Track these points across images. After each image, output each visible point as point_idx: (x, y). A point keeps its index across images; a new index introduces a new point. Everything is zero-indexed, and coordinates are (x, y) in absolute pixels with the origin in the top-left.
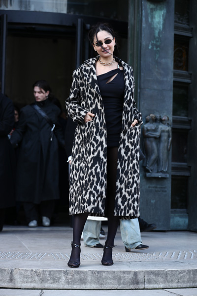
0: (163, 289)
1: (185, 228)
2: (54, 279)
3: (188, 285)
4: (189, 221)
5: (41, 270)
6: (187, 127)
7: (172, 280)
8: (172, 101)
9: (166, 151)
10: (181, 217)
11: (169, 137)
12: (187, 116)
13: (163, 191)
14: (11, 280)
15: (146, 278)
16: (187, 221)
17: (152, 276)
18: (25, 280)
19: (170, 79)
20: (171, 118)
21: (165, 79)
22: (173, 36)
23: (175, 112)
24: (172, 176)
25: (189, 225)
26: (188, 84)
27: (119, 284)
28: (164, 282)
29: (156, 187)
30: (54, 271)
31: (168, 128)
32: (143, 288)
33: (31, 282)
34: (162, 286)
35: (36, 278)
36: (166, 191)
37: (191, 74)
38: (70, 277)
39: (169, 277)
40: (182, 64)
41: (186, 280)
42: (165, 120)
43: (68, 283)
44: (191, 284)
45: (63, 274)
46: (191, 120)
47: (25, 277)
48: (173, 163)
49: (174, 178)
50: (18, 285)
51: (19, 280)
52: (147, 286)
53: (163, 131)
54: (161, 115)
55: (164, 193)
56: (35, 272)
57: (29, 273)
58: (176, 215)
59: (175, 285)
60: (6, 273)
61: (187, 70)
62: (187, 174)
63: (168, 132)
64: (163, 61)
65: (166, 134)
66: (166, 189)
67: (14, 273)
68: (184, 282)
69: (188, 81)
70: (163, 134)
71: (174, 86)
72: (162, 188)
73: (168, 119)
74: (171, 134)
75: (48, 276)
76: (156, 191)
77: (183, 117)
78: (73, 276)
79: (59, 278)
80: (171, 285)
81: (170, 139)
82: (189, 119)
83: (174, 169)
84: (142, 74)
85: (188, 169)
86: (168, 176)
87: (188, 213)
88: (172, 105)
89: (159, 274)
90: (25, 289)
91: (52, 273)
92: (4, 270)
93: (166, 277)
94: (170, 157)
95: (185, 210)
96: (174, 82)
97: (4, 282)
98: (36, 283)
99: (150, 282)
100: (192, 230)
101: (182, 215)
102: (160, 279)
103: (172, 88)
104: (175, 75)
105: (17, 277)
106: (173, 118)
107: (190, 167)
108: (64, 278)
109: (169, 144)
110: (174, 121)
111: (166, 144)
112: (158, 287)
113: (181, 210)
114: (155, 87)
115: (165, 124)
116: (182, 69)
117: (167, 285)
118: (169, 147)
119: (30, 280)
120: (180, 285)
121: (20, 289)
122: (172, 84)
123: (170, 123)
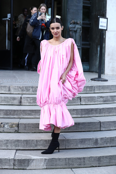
1: (88, 70)
2: (27, 90)
3: (84, 92)
4: (90, 67)
5: (22, 86)
6: (89, 26)
8: (82, 14)
9: (79, 37)
10: (86, 66)
11: (80, 30)
12: (89, 21)
14: (9, 90)
16: (88, 67)
18: (15, 90)
19: (81, 5)
20: (81, 22)
21: (79, 5)
23: (83, 20)
24: (82, 48)
25: (89, 69)
26: (90, 7)
30: (27, 87)
31: (80, 27)
33: (18, 91)
35: (20, 90)
37: (91, 2)
38: (34, 89)
42: (79, 23)
43: (33, 91)
44: (85, 92)
45: (31, 88)
46: (91, 23)
47: (15, 89)
48: (83, 42)
50: (12, 93)
51: (12, 90)
53: (78, 28)
56: (19, 87)
57: (17, 88)
60: (7, 88)
61: (89, 0)
62: (89, 47)
63: (80, 28)
65: (79, 29)
67: (10, 87)
69: (89, 5)
70: (78, 29)
73: (80, 23)
75: (25, 88)
77: (87, 22)
78: (35, 88)
79: (29, 90)
81: (81, 31)
82: (90, 22)
83: (83, 45)
84: (69, 2)
85: (89, 45)
86: (80, 48)
87: (89, 64)
88: (82, 16)
90: (15, 94)
91: (26, 87)
92: (6, 86)
94: (81, 39)
95: (87, 63)
96: (83, 6)
97: (6, 91)
98: (19, 91)
100: (91, 71)
103: (82, 9)
104: (84, 3)
105: (12, 89)
106: (83, 22)
107: (90, 44)
108: (31, 90)
109: (81, 34)
110: (83, 24)
111: (79, 34)
114: (75, 8)
115: (79, 25)
116: (87, 0)
118: (80, 35)
119: (17, 90)
121: (13, 94)
122: (82, 7)
123: (81, 25)
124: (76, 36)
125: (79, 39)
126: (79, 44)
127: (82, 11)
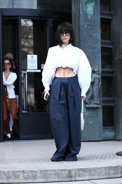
0: (88, 180)
1: (113, 139)
2: (16, 177)
3: (105, 177)
4: (115, 134)
5: (7, 170)
6: (112, 75)
7: (94, 174)
8: (100, 59)
9: (98, 91)
10: (109, 131)
12: (111, 69)
13: (97, 116)
15: (77, 174)
16: (113, 134)
17: (81, 172)
19: (99, 46)
20: (100, 70)
21: (96, 46)
22: (100, 19)
23: (103, 67)
24: (103, 106)
25: (115, 136)
26: (111, 48)
27: (59, 178)
28: (89, 176)
29: (93, 114)
30: (15, 171)
32: (75, 180)
33: (0, 179)
34: (87, 178)
35: (4, 176)
36: (99, 116)
37: (112, 42)
38: (26, 174)
39: (92, 172)
40: (107, 36)
41: (104, 173)
42: (96, 71)
43: (25, 179)
44: (108, 176)
45: (21, 173)
46: (114, 71)
48: (103, 98)
49: (104, 108)
52: (77, 179)
53: (96, 78)
54: (94, 68)
55: (98, 117)
56: (3, 172)
58: (106, 130)
59: (96, 177)
61: (110, 40)
62: (112, 105)
63: (99, 78)
64: (94, 34)
65: (98, 80)
66: (99, 115)
68: (102, 175)
69: (111, 46)
70: (95, 80)
71: (102, 50)
72: (96, 114)
73: (99, 71)
74: (100, 80)
75: (11, 174)
76: (93, 116)
77: (109, 69)
78: (28, 174)
79: (19, 176)
80: (94, 177)
81: (100, 83)
82: (113, 70)
83: (104, 102)
84: (81, 43)
85: (113, 101)
86: (100, 106)
87: (114, 129)
88: (101, 62)
89: (85, 171)
91: (14, 172)
93: (90, 172)
94: (101, 94)
95: (112, 127)
96: (102, 47)
98: (3, 179)
99: (79, 176)
100: (117, 139)
101: (110, 130)
102: (86, 174)
103: (101, 51)
104: (102, 43)
106: (102, 70)
107: (114, 100)
108: (22, 175)
109: (100, 86)
110: (103, 72)
111: (98, 87)
112: (85, 179)
113: (110, 127)
114: (90, 51)
115: (97, 74)
116: (107, 40)
117: (91, 178)
118: (100, 88)
120: (100, 177)
122: (100, 48)
123: (100, 73)
124: (93, 90)
125: (98, 94)
126: (97, 101)
127: (100, 55)
